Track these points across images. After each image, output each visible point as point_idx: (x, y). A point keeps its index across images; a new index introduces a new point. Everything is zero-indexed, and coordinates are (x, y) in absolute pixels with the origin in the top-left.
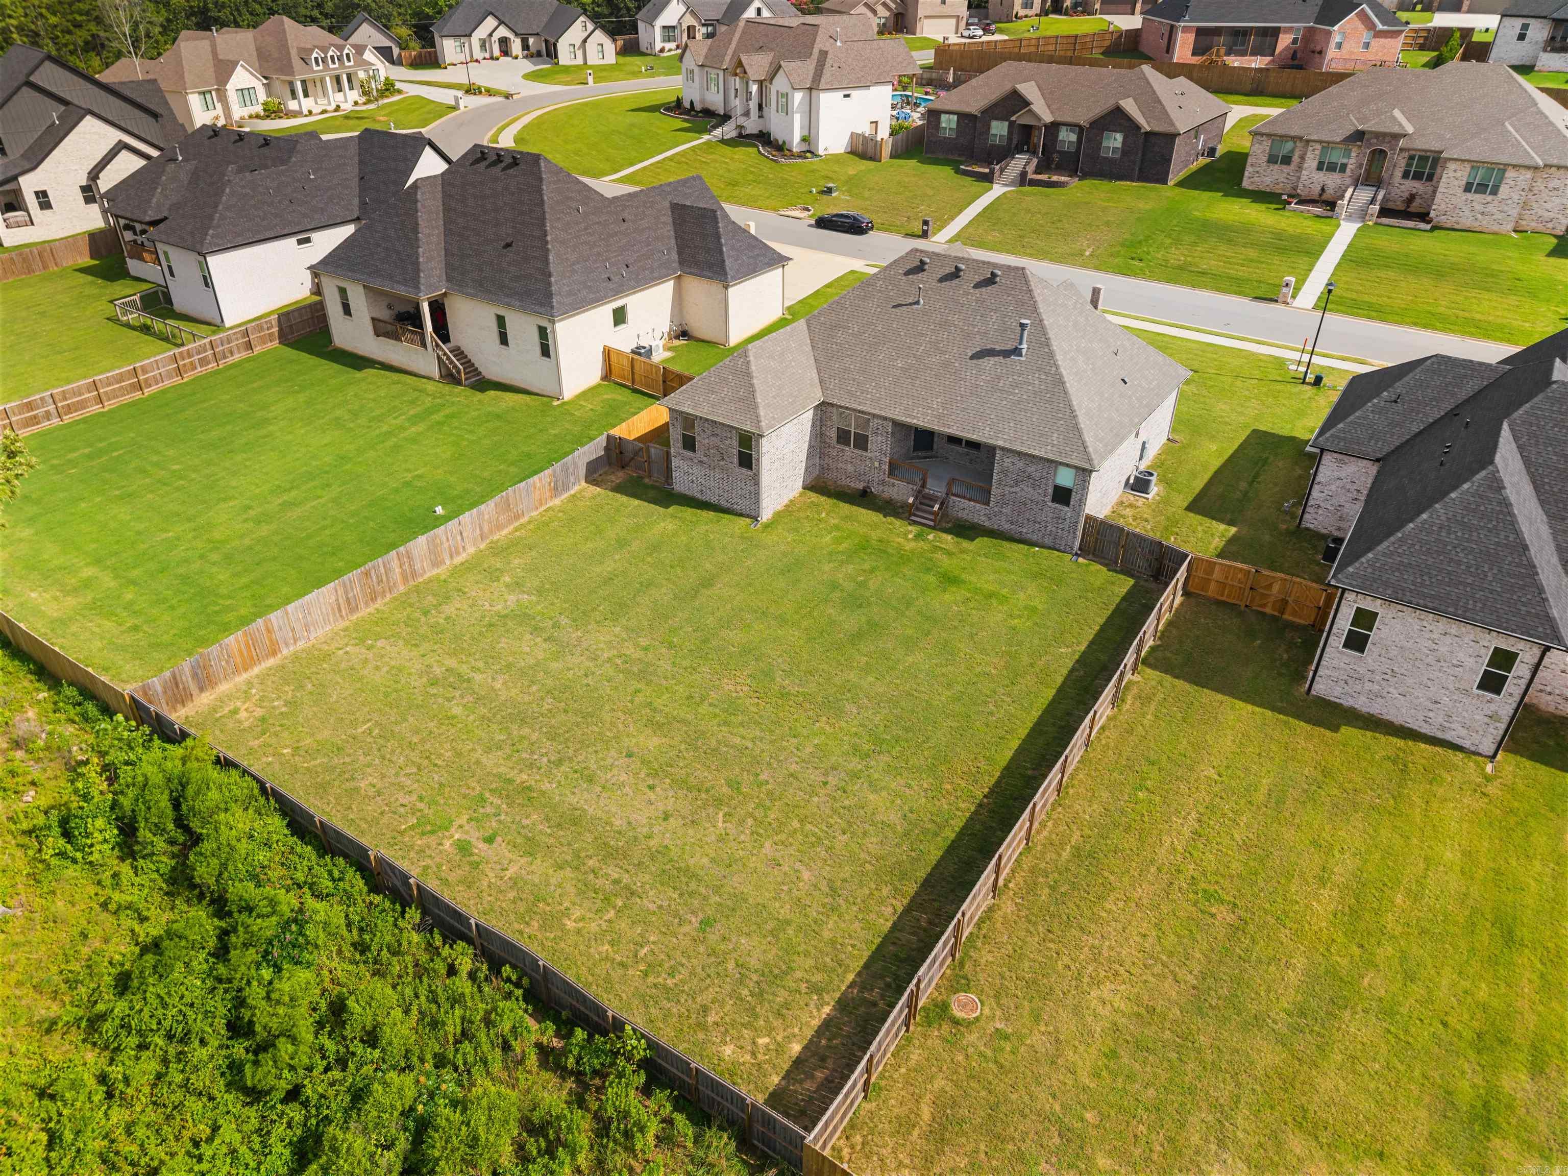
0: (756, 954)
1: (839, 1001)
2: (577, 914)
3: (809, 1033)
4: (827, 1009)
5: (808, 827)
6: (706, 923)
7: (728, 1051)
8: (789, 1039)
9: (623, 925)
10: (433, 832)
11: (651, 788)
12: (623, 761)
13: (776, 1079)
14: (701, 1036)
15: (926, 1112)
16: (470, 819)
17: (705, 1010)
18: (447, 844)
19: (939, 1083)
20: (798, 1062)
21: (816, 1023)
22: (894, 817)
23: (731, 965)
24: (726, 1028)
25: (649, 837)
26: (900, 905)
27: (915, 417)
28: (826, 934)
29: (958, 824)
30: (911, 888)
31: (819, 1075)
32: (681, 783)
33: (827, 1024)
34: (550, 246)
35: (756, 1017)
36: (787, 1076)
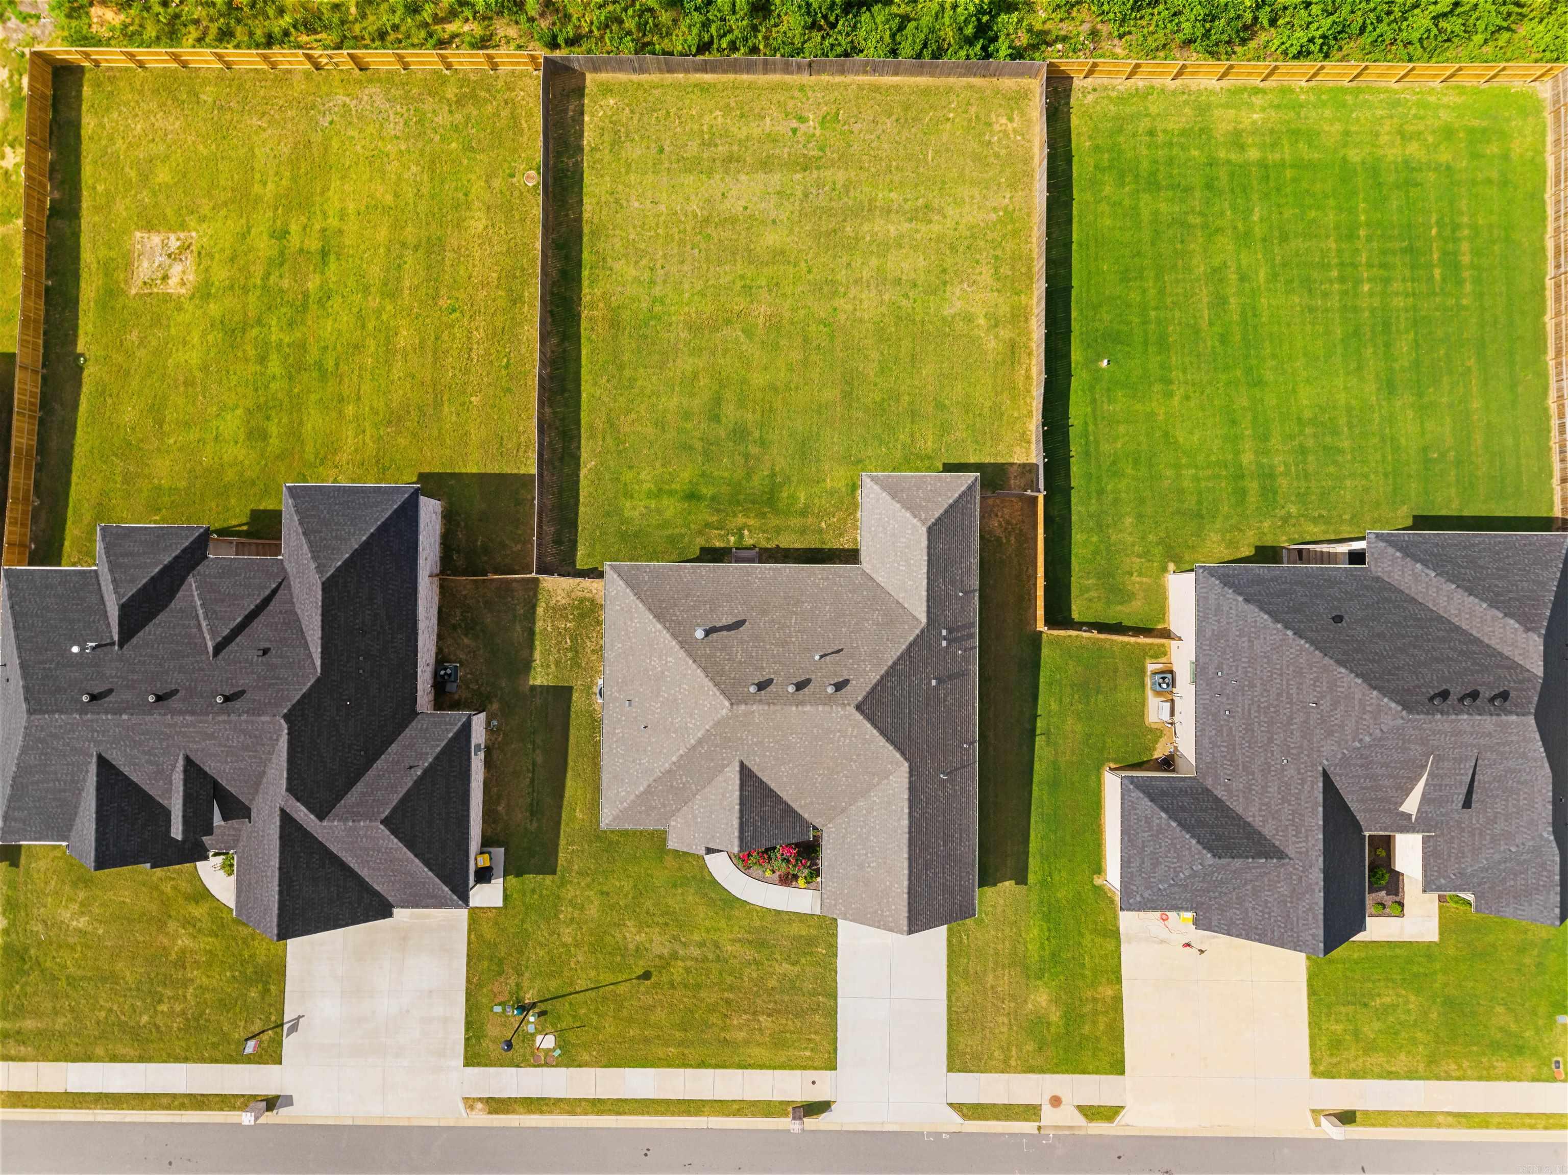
0: (630, 149)
1: (582, 150)
2: (719, 119)
3: (586, 128)
4: (585, 142)
5: (652, 233)
6: (661, 150)
7: (612, 102)
8: (591, 122)
9: (696, 127)
10: (824, 117)
11: (746, 208)
12: (773, 215)
13: (586, 101)
14: (626, 101)
15: (525, 125)
16: (814, 135)
17: (632, 112)
18: (811, 117)
19: (525, 138)
20: (582, 113)
21: (586, 134)
22: (617, 266)
23: (637, 138)
24: (618, 110)
25: (722, 179)
26: (586, 216)
27: (770, 569)
28: (608, 178)
29: (585, 283)
30: (586, 230)
31: (571, 113)
32: (734, 220)
33: (581, 136)
34: (1279, 626)
35: (611, 122)
36: (583, 105)
